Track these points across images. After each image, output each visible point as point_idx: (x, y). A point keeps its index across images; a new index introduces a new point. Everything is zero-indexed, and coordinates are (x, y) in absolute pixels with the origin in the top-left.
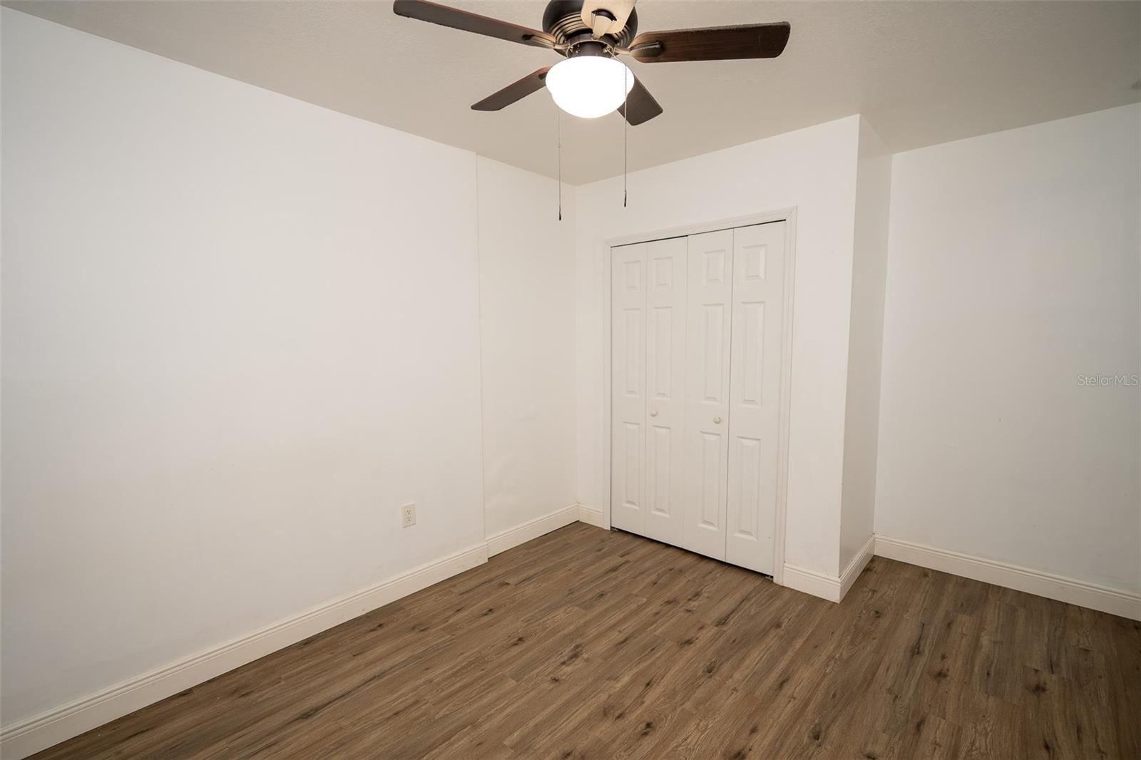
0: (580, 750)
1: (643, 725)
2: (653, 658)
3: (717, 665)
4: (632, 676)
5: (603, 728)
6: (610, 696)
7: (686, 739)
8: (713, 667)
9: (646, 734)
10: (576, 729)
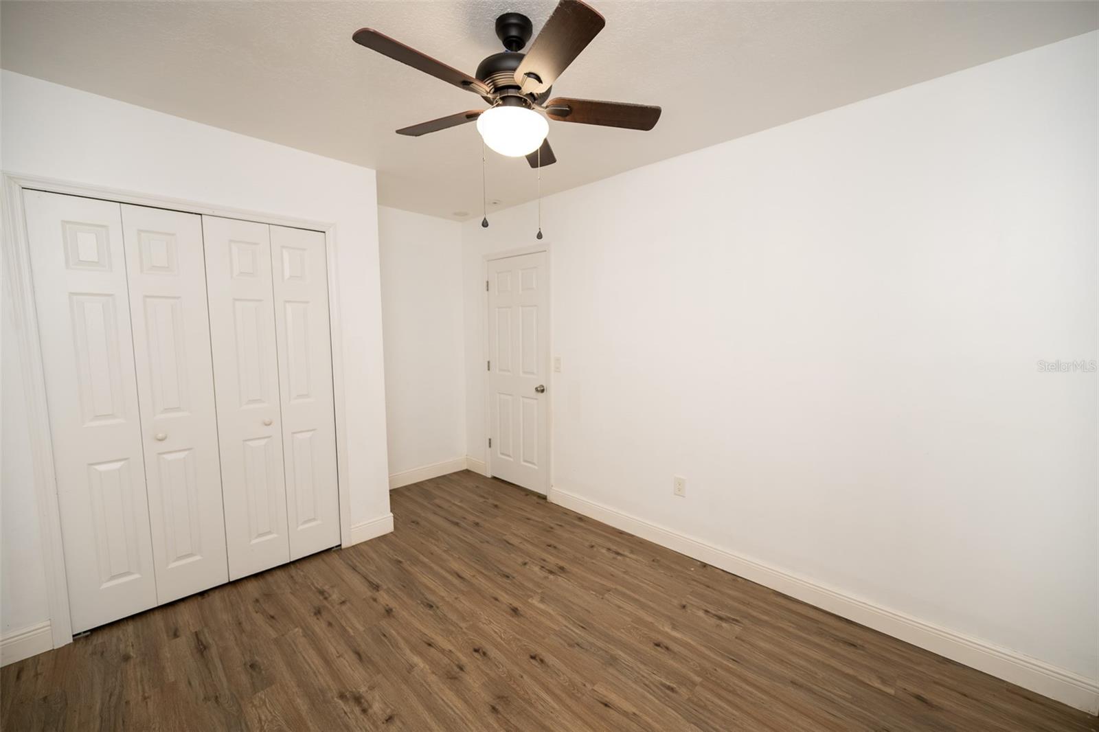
0: (491, 699)
1: (476, 654)
2: (399, 638)
3: (426, 601)
4: (414, 654)
5: (471, 681)
6: (433, 673)
7: (496, 632)
8: (428, 604)
9: (484, 654)
10: (466, 702)
